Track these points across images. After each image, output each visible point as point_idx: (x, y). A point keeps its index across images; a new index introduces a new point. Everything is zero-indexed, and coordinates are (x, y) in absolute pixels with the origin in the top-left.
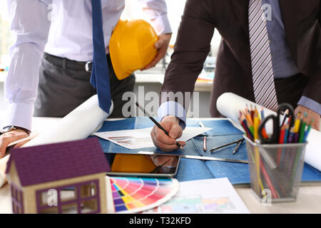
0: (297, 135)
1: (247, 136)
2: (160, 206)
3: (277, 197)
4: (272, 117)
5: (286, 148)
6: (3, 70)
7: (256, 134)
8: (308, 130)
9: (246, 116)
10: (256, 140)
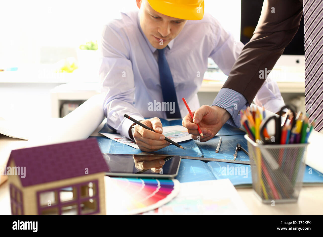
0: (299, 136)
1: (249, 137)
2: (161, 207)
3: (279, 198)
4: (274, 117)
5: (288, 149)
6: (3, 70)
7: (257, 135)
8: (310, 131)
9: (248, 117)
10: (258, 141)
